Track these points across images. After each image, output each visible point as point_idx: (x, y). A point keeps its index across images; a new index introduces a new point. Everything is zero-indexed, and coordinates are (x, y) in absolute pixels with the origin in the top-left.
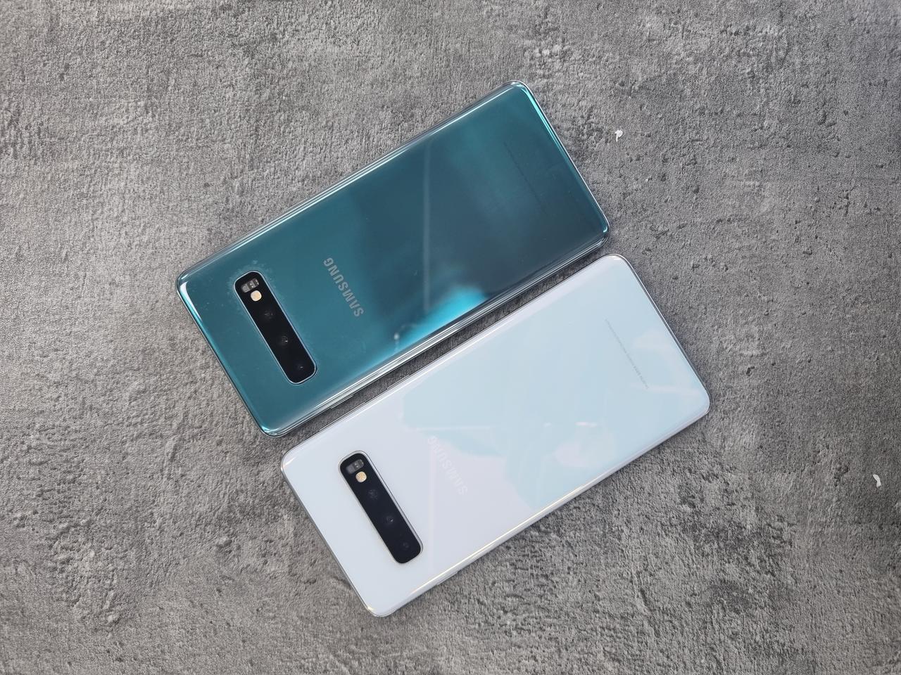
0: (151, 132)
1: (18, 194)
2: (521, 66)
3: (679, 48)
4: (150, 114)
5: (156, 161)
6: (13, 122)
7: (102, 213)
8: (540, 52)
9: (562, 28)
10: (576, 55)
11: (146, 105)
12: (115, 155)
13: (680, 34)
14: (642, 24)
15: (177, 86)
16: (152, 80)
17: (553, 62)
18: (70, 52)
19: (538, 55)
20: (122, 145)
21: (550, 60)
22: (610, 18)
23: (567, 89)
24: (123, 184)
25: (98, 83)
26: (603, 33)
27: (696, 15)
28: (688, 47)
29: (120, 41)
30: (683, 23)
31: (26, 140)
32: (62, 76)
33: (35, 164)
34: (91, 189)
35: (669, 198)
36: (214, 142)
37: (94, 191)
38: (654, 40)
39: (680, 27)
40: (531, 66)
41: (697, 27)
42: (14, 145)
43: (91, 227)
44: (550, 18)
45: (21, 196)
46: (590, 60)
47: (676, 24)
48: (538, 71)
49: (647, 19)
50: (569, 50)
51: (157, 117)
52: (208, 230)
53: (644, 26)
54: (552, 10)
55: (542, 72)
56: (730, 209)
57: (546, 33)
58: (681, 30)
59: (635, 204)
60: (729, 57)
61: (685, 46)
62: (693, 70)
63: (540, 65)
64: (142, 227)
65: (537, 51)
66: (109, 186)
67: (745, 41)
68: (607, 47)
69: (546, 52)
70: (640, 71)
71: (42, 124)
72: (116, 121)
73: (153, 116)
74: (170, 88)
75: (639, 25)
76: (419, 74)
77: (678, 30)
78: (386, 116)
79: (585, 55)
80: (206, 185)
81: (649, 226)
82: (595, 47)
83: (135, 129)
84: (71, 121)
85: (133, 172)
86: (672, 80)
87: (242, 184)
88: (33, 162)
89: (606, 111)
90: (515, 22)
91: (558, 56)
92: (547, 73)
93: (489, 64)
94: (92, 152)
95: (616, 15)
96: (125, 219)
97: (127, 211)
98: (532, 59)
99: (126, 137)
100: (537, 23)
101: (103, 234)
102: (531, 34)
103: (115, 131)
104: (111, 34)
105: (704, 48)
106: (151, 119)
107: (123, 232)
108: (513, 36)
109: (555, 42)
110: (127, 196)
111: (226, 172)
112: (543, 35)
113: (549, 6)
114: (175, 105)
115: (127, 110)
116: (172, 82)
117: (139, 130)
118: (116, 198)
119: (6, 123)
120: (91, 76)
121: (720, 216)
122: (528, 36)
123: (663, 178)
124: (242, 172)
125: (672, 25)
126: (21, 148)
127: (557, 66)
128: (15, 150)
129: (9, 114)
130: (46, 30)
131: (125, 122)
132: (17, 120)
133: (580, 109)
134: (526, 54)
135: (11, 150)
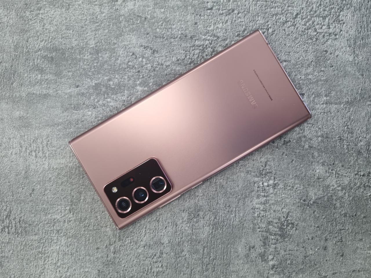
0: (72, 222)
1: (9, 251)
2: (253, 191)
3: (334, 183)
4: (72, 213)
5: (74, 236)
6: (8, 216)
7: (48, 261)
8: (263, 184)
9: (274, 172)
10: (281, 186)
11: (70, 209)
12: (55, 233)
13: (334, 176)
14: (314, 171)
15: (85, 199)
16: (73, 197)
17: (269, 189)
18: (34, 183)
19: (262, 185)
20: (59, 228)
21: (268, 188)
22: (298, 167)
23: (276, 203)
24: (58, 247)
25: (48, 198)
26: (295, 175)
27: (343, 166)
28: (338, 182)
29: (58, 178)
30: (335, 170)
31: (14, 225)
32: (31, 194)
33: (18, 237)
34: (43, 249)
35: (328, 259)
36: (102, 227)
37: (45, 251)
38: (321, 178)
39: (334, 172)
40: (258, 191)
41: (343, 172)
42: (8, 227)
43: (43, 268)
44: (268, 167)
45: (11, 252)
46: (288, 188)
47: (332, 170)
48: (261, 194)
49: (317, 168)
50: (277, 183)
51: (75, 215)
52: (98, 270)
53: (315, 171)
54: (269, 163)
55: (263, 194)
56: (359, 265)
57: (266, 174)
58: (334, 174)
59: (311, 262)
60: (359, 187)
61: (336, 181)
62: (340, 194)
63: (262, 190)
64: (67, 269)
65: (261, 183)
66: (51, 248)
67: (368, 179)
68: (297, 181)
69: (266, 184)
70: (313, 194)
71: (21, 218)
72: (56, 216)
73: (73, 214)
74: (81, 201)
75: (313, 171)
76: (202, 195)
77: (333, 173)
78: (185, 215)
79: (286, 186)
80: (98, 248)
81: (318, 273)
82: (291, 181)
83: (65, 221)
84: (35, 216)
85: (63, 241)
86: (330, 199)
87: (114, 248)
88: (16, 236)
89: (296, 214)
90: (250, 169)
91: (271, 186)
92: (266, 195)
93: (237, 190)
94: (44, 231)
95: (301, 166)
96: (59, 264)
97: (60, 261)
98: (258, 187)
99: (60, 224)
100: (261, 169)
101: (48, 271)
102: (258, 175)
103: (55, 222)
104: (54, 174)
105: (347, 182)
106: (72, 216)
107: (58, 271)
108: (249, 176)
109: (270, 179)
110: (60, 253)
111: (107, 242)
112: (264, 176)
113: (267, 161)
114: (84, 209)
115: (61, 211)
116: (82, 198)
117: (66, 220)
118: (55, 254)
119: (5, 217)
120: (44, 195)
121: (354, 268)
122: (256, 176)
123: (325, 248)
124: (115, 242)
125: (330, 171)
126: (11, 229)
127: (271, 191)
128: (8, 230)
129: (6, 213)
130: (23, 172)
131: (60, 217)
132: (10, 216)
133: (282, 213)
134: (256, 185)
135: (7, 230)
